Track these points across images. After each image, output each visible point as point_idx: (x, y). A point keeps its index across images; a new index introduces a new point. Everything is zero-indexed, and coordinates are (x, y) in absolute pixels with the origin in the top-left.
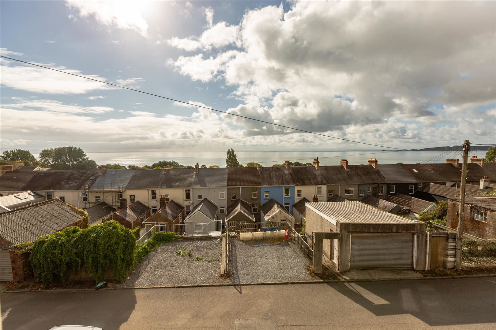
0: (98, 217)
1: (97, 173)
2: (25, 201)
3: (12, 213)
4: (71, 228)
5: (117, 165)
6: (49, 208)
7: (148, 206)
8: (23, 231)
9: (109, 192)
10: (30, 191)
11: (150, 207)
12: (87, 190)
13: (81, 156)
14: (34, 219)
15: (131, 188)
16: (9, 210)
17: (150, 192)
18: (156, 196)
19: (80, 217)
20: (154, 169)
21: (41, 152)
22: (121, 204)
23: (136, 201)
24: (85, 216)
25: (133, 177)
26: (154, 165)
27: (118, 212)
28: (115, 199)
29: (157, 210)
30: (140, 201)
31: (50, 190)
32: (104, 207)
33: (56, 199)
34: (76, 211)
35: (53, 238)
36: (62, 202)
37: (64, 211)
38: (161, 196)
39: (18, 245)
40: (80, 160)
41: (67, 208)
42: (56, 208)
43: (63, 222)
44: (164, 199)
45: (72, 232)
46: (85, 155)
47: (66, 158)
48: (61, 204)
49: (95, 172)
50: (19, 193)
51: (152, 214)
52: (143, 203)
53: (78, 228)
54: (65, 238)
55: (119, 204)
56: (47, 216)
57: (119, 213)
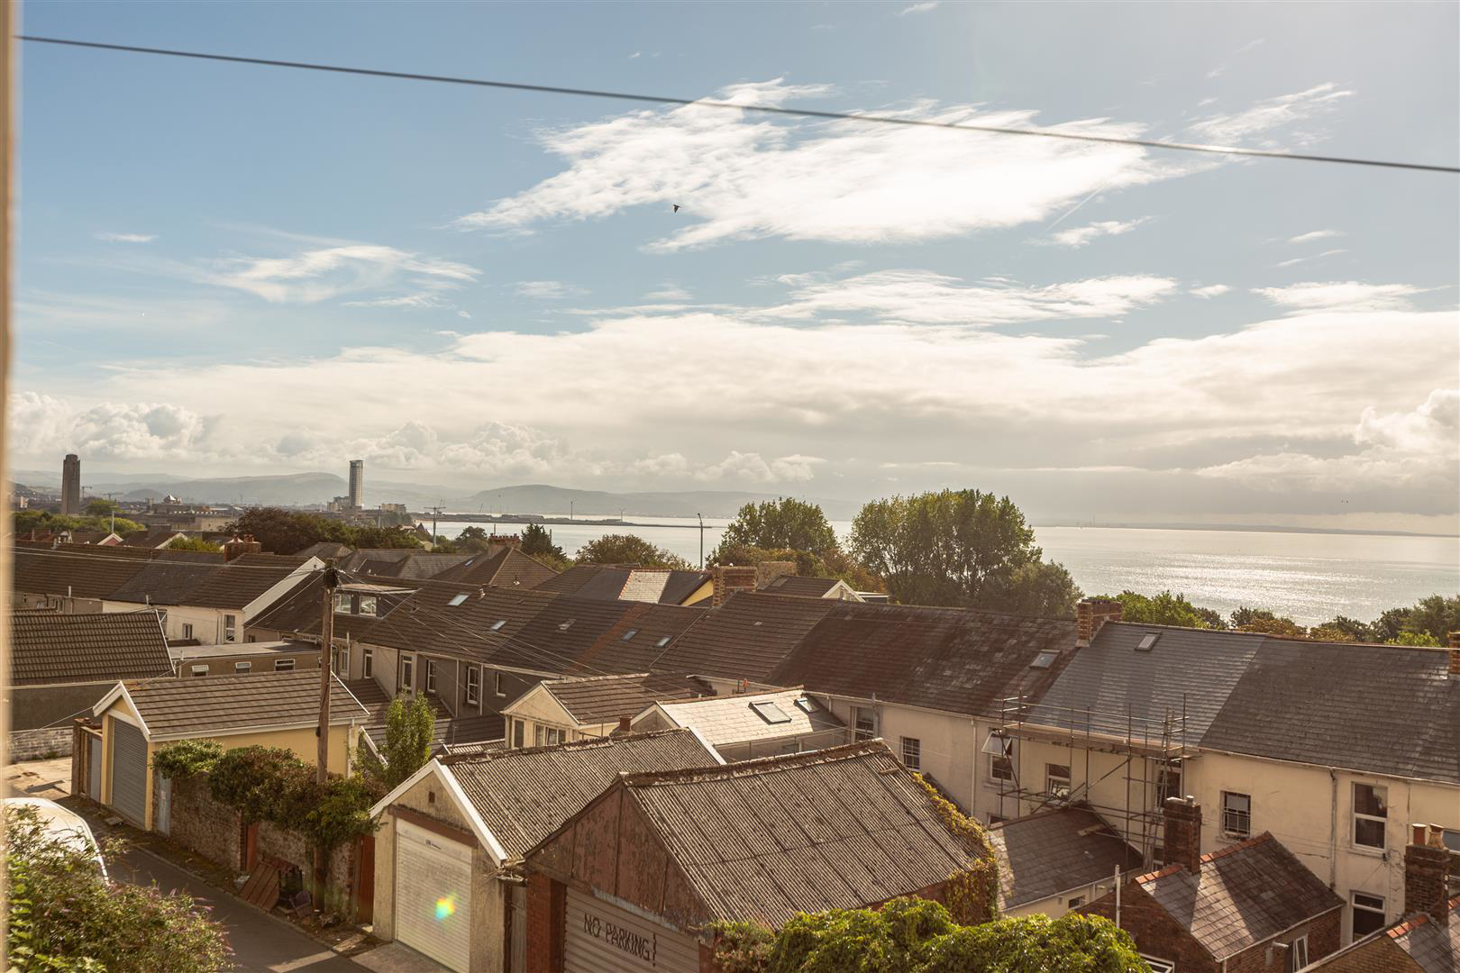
0: (1052, 882)
1: (1065, 635)
2: (780, 735)
3: (725, 777)
4: (916, 904)
5: (1174, 599)
6: (848, 786)
7: (1327, 883)
8: (749, 868)
9: (1116, 748)
10: (800, 692)
11: (1338, 892)
12: (1014, 724)
13: (1007, 539)
14: (791, 822)
15: (1235, 749)
16: (723, 762)
17: (1346, 796)
18: (1382, 825)
19: (962, 858)
20: (1391, 643)
21: (858, 513)
22: (1173, 833)
23: (1256, 830)
24: (986, 862)
25: (1245, 679)
26: (1394, 622)
27: (1149, 876)
28: (1144, 799)
29: (1388, 922)
30: (1277, 837)
31: (870, 697)
32: (1082, 833)
33: (876, 743)
34: (950, 825)
35: (839, 935)
36: (898, 765)
37: (903, 812)
38: (1419, 832)
39: (727, 925)
40: (1005, 559)
41: (915, 800)
42: (874, 789)
43: (892, 868)
44: (1436, 854)
45: (914, 926)
46: (1028, 537)
47: (947, 547)
48: (895, 774)
49: (1056, 632)
50: (765, 691)
51: (1349, 942)
52: (1298, 857)
53: (942, 913)
54: (886, 952)
55: (1161, 832)
56: (836, 822)
57: (1154, 885)
